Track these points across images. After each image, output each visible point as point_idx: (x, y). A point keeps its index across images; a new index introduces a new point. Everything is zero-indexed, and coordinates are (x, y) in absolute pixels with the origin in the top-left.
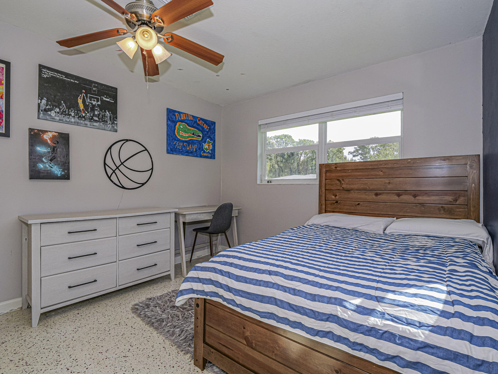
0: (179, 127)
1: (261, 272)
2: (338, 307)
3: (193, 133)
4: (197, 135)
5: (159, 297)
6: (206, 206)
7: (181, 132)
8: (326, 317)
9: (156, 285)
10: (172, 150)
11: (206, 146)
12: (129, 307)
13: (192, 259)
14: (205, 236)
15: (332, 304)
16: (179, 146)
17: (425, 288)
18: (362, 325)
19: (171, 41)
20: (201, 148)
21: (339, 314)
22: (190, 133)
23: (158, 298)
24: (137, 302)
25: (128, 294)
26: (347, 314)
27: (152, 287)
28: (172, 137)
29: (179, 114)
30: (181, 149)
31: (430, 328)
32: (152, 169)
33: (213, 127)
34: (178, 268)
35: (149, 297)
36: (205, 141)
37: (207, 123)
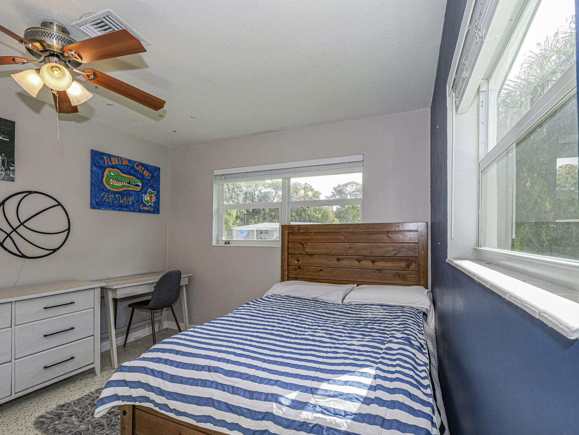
0: (108, 174)
1: (200, 368)
2: (274, 404)
3: (128, 181)
4: (134, 184)
5: (77, 402)
6: (146, 274)
7: (111, 180)
8: (262, 416)
9: (73, 385)
10: (98, 204)
11: (146, 198)
12: (31, 420)
13: (127, 342)
14: (145, 313)
15: (268, 401)
16: (108, 198)
17: (357, 373)
18: (294, 421)
19: (93, 79)
20: (140, 201)
21: (274, 411)
22: (124, 181)
23: (74, 403)
24: (42, 412)
25: (30, 402)
26: (282, 410)
27: (67, 388)
28: (98, 187)
29: (109, 157)
30: (111, 203)
31: (353, 416)
32: (69, 229)
33: (156, 174)
34: (105, 357)
35: (62, 403)
36: (145, 191)
37: (149, 168)
